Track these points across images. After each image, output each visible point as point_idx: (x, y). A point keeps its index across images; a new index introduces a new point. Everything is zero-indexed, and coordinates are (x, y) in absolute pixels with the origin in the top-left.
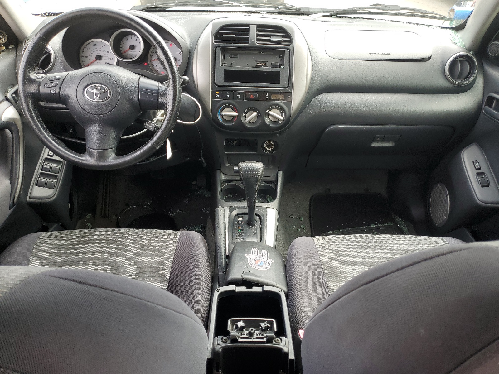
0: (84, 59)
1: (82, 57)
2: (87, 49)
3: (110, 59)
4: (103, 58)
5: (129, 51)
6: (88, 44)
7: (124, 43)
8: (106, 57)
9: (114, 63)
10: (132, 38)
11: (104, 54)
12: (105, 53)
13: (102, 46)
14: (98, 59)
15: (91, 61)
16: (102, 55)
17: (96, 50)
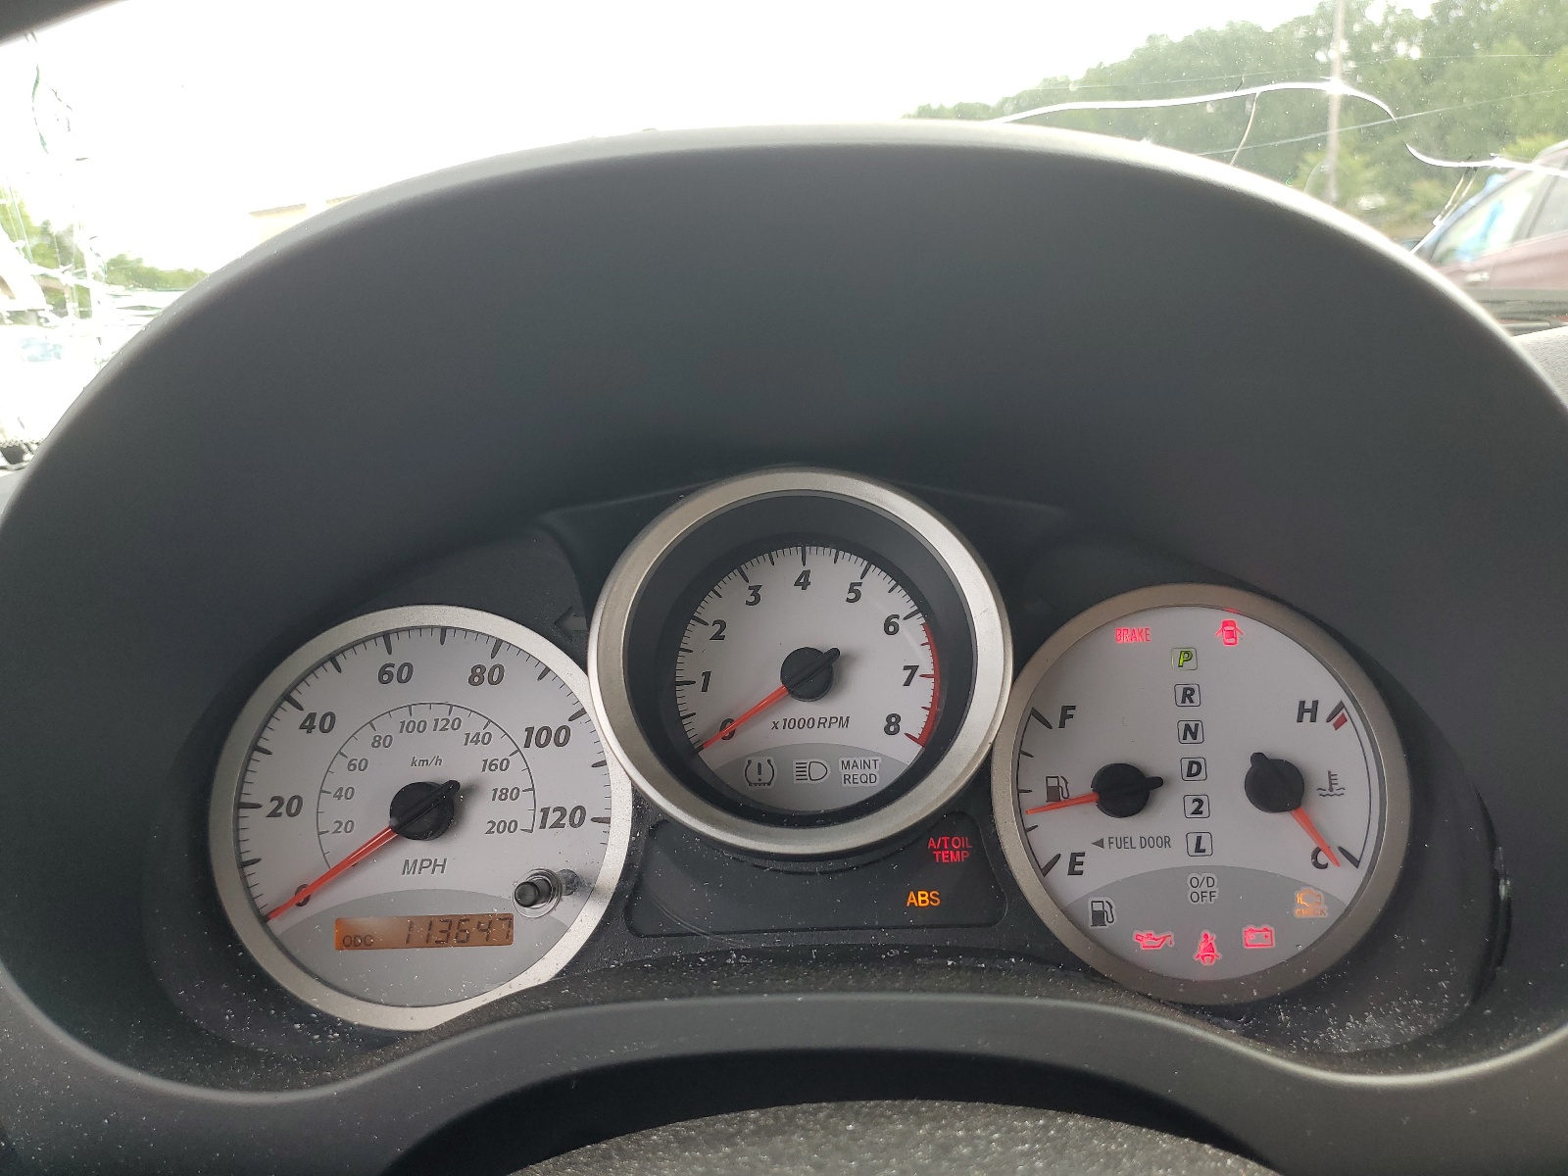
0: (260, 833)
1: (240, 805)
2: (308, 725)
3: (552, 817)
4: (480, 813)
5: (779, 718)
6: (321, 664)
7: (718, 637)
8: (504, 795)
9: (600, 863)
10: (803, 581)
11: (490, 765)
12: (499, 749)
13: (477, 676)
14: (427, 821)
15: (343, 846)
16: (462, 778)
17: (404, 727)
